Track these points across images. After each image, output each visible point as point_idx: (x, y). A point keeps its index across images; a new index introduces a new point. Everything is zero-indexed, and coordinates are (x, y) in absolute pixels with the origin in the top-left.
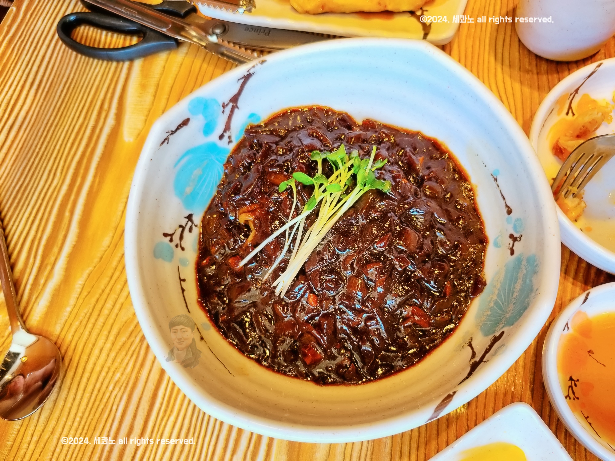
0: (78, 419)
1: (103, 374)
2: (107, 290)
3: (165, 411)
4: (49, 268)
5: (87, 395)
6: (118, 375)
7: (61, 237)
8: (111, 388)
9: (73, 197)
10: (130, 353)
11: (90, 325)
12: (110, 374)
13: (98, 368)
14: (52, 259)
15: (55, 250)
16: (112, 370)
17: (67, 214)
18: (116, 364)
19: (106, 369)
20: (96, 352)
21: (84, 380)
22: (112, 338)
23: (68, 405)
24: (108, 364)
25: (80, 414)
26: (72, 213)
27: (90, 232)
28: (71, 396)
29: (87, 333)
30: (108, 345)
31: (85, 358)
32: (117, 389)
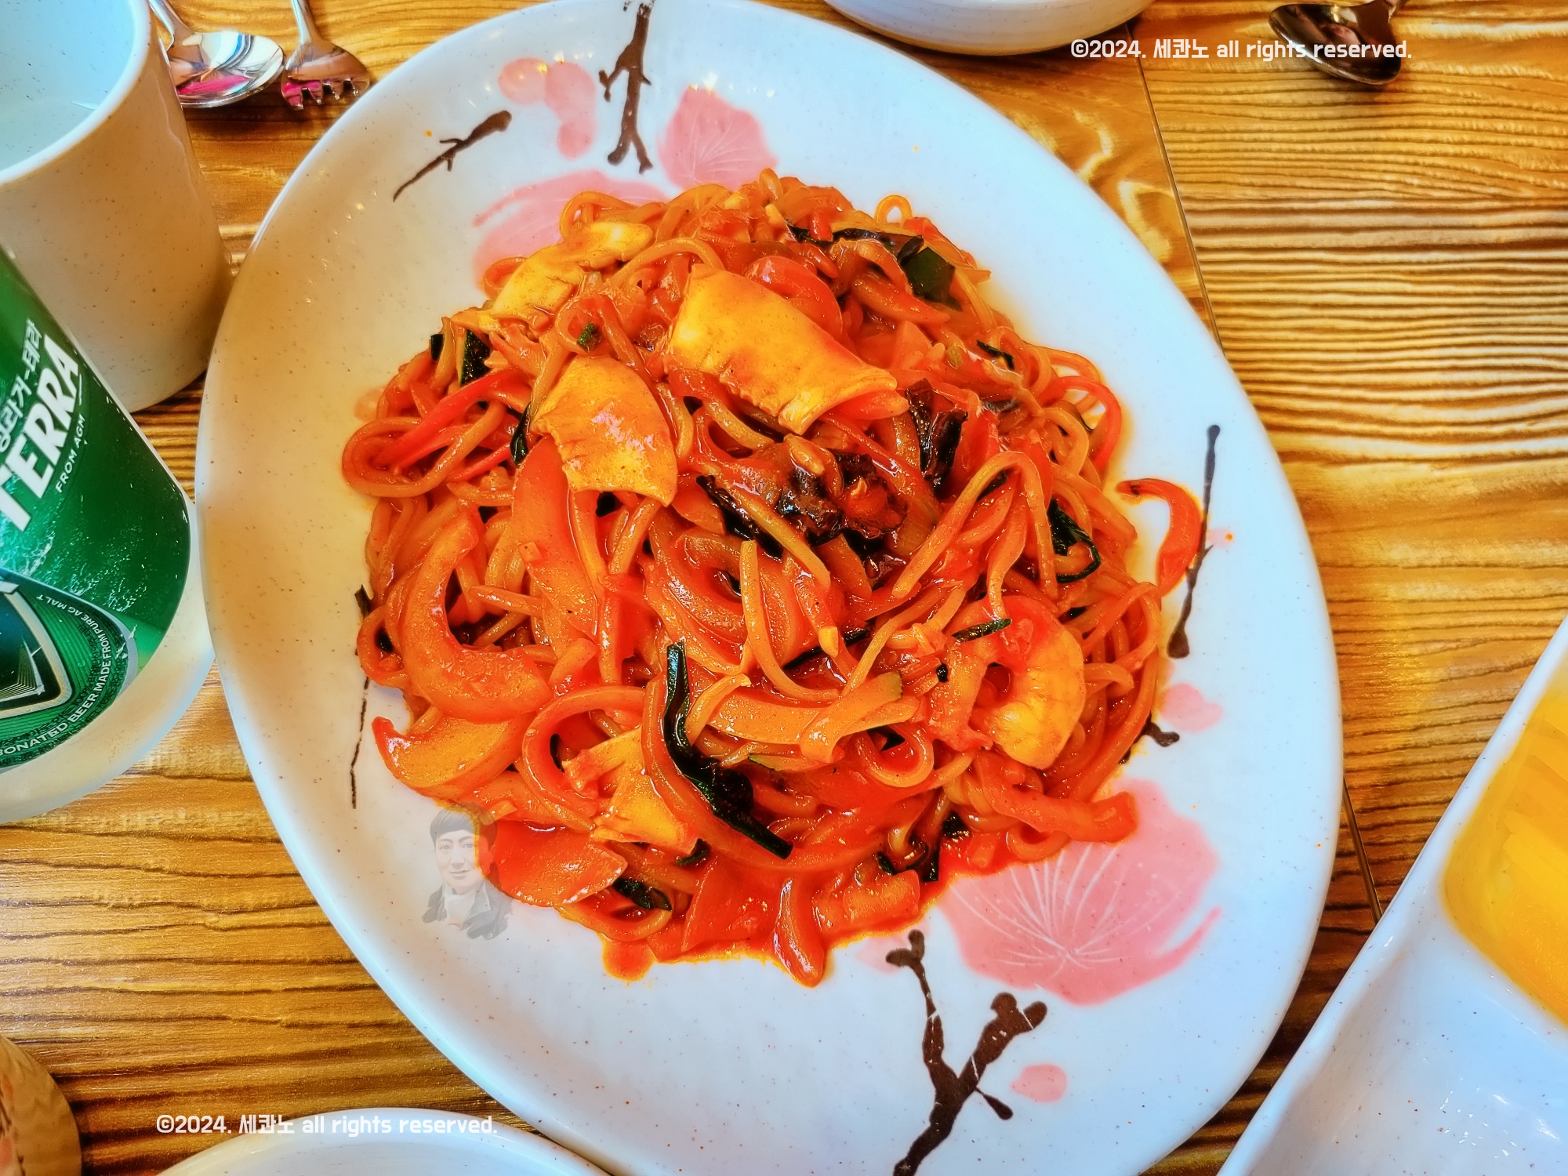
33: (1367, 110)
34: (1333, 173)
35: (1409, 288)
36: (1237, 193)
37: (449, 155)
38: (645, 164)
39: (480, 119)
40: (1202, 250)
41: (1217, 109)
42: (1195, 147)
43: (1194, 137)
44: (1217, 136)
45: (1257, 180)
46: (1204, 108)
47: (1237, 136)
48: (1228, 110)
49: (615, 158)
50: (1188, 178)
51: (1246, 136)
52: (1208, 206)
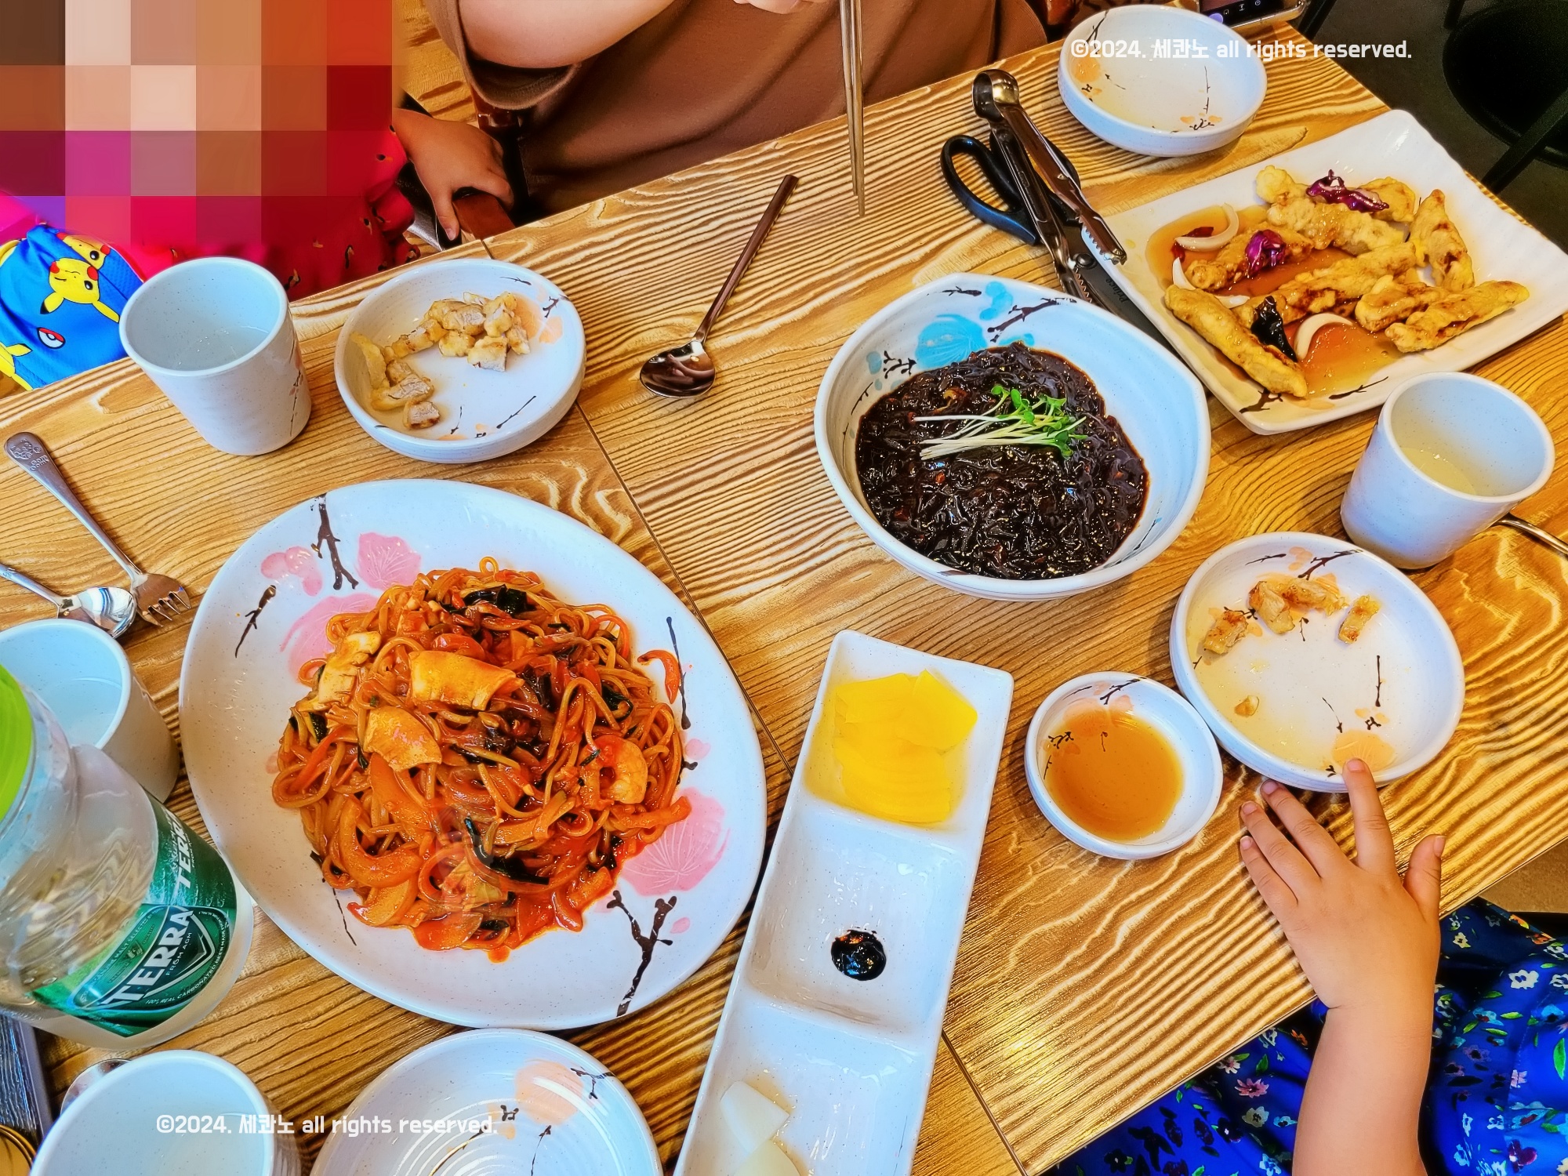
0: (683, 435)
1: (730, 424)
2: (788, 374)
3: (750, 487)
4: (759, 319)
5: (704, 427)
6: (739, 435)
7: (790, 306)
8: (726, 438)
9: (827, 285)
10: (763, 429)
11: (752, 385)
12: (735, 429)
13: (729, 417)
14: (769, 315)
15: (777, 311)
16: (739, 428)
17: (811, 294)
18: (745, 427)
19: (734, 423)
20: (739, 406)
21: (712, 416)
22: (759, 407)
23: (685, 421)
24: (739, 422)
25: (687, 434)
26: (816, 296)
27: (816, 322)
28: (692, 417)
29: (744, 388)
30: (752, 410)
31: (726, 402)
32: (730, 442)
33: (706, 403)
34: (699, 446)
35: (750, 496)
36: (654, 476)
37: (253, 620)
38: (354, 583)
39: (260, 595)
40: (647, 515)
41: (632, 431)
42: (627, 457)
43: (625, 452)
44: (636, 447)
45: (663, 465)
46: (626, 432)
47: (646, 443)
48: (637, 429)
49: (337, 585)
50: (628, 477)
51: (651, 441)
52: (643, 489)
